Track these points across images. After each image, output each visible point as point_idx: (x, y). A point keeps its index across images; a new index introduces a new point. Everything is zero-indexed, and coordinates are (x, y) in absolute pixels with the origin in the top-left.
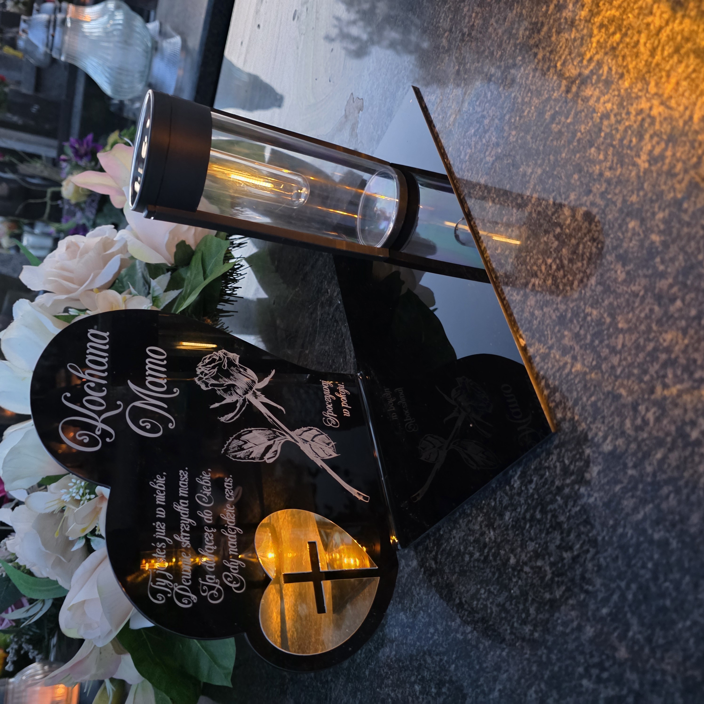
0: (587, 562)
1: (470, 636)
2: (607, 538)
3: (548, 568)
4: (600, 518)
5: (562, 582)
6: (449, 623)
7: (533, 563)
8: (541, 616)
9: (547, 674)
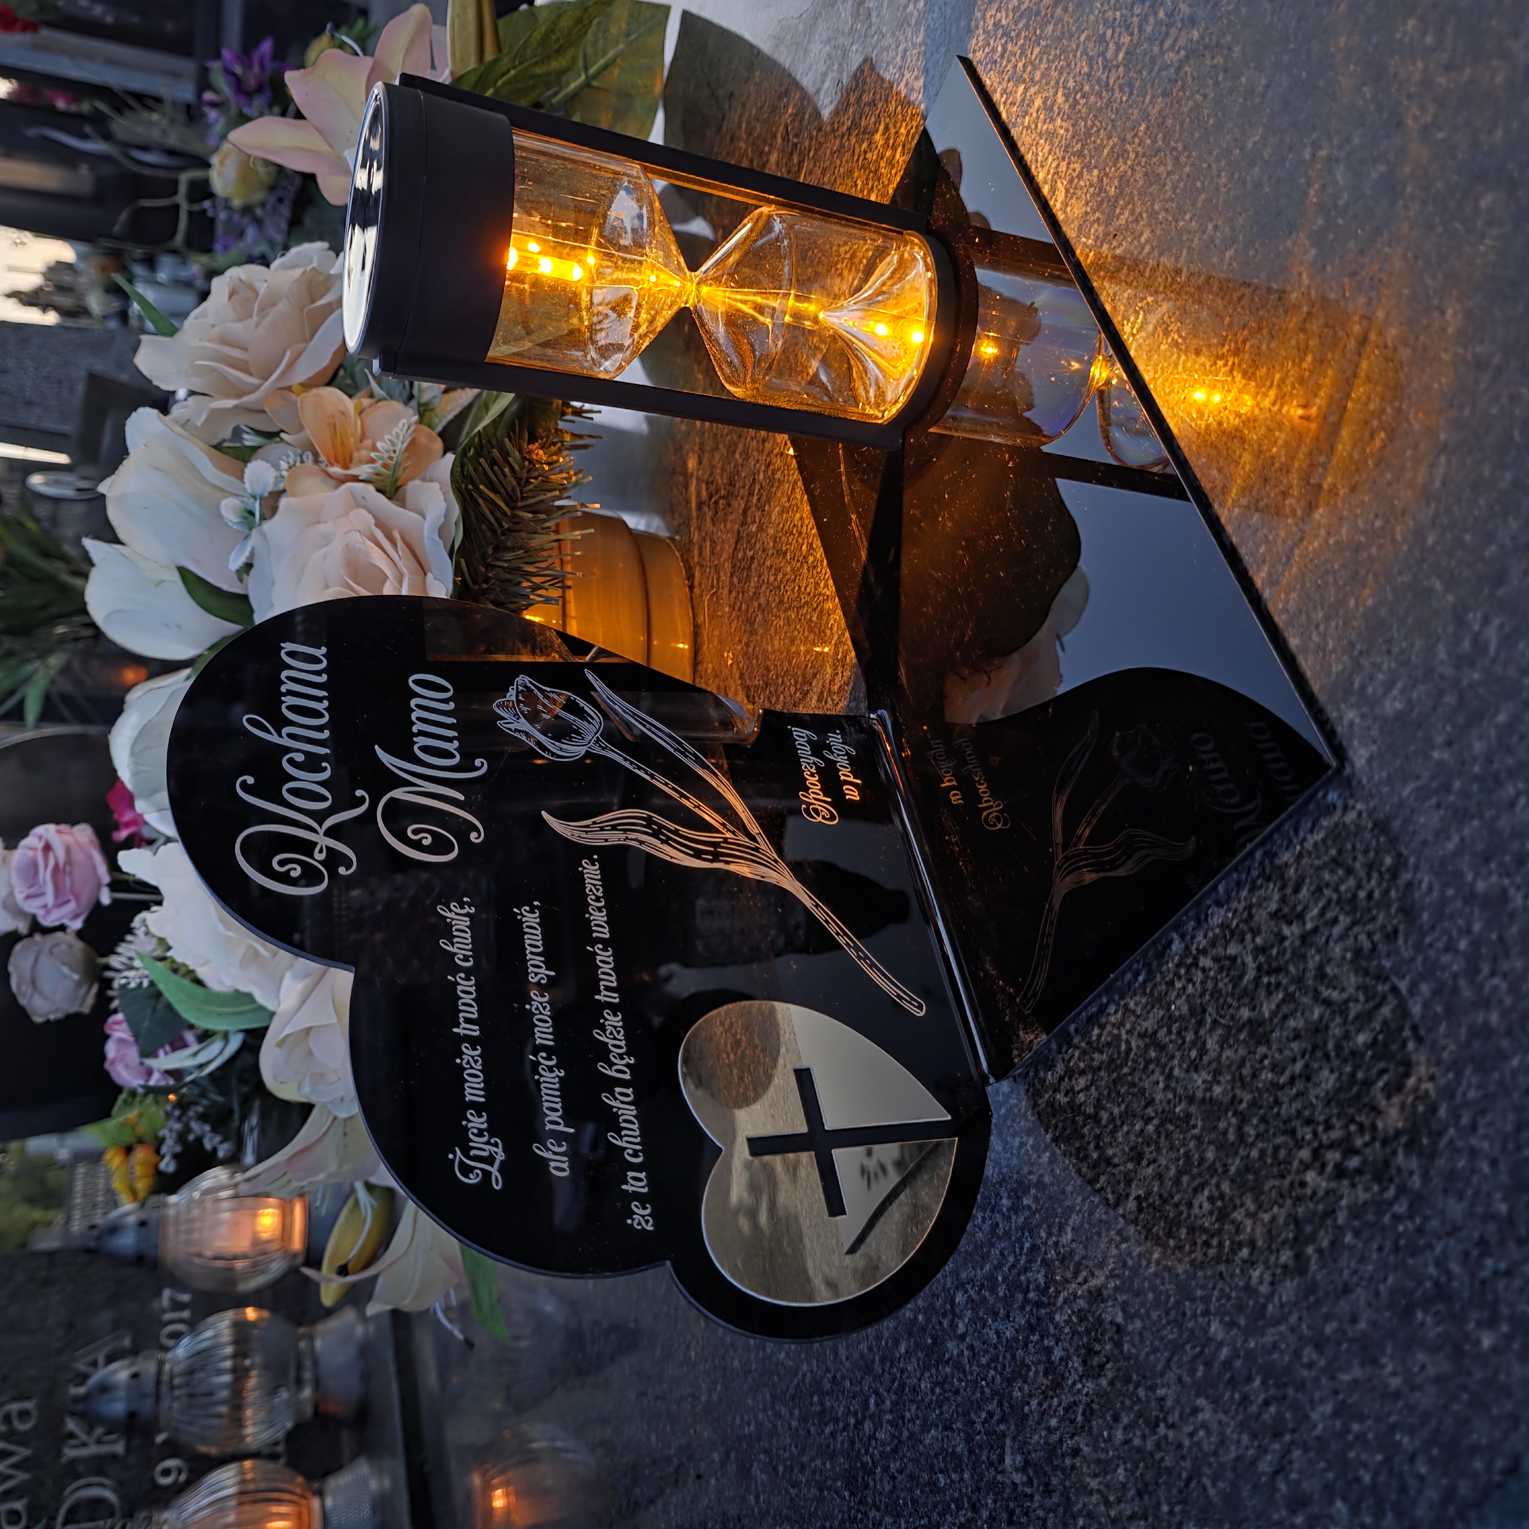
0: (1331, 944)
1: (1082, 1097)
2: (1377, 894)
3: (1249, 959)
4: (1366, 852)
5: (1278, 985)
6: (1042, 1074)
7: (1220, 951)
8: (1228, 1053)
9: (1235, 1166)
